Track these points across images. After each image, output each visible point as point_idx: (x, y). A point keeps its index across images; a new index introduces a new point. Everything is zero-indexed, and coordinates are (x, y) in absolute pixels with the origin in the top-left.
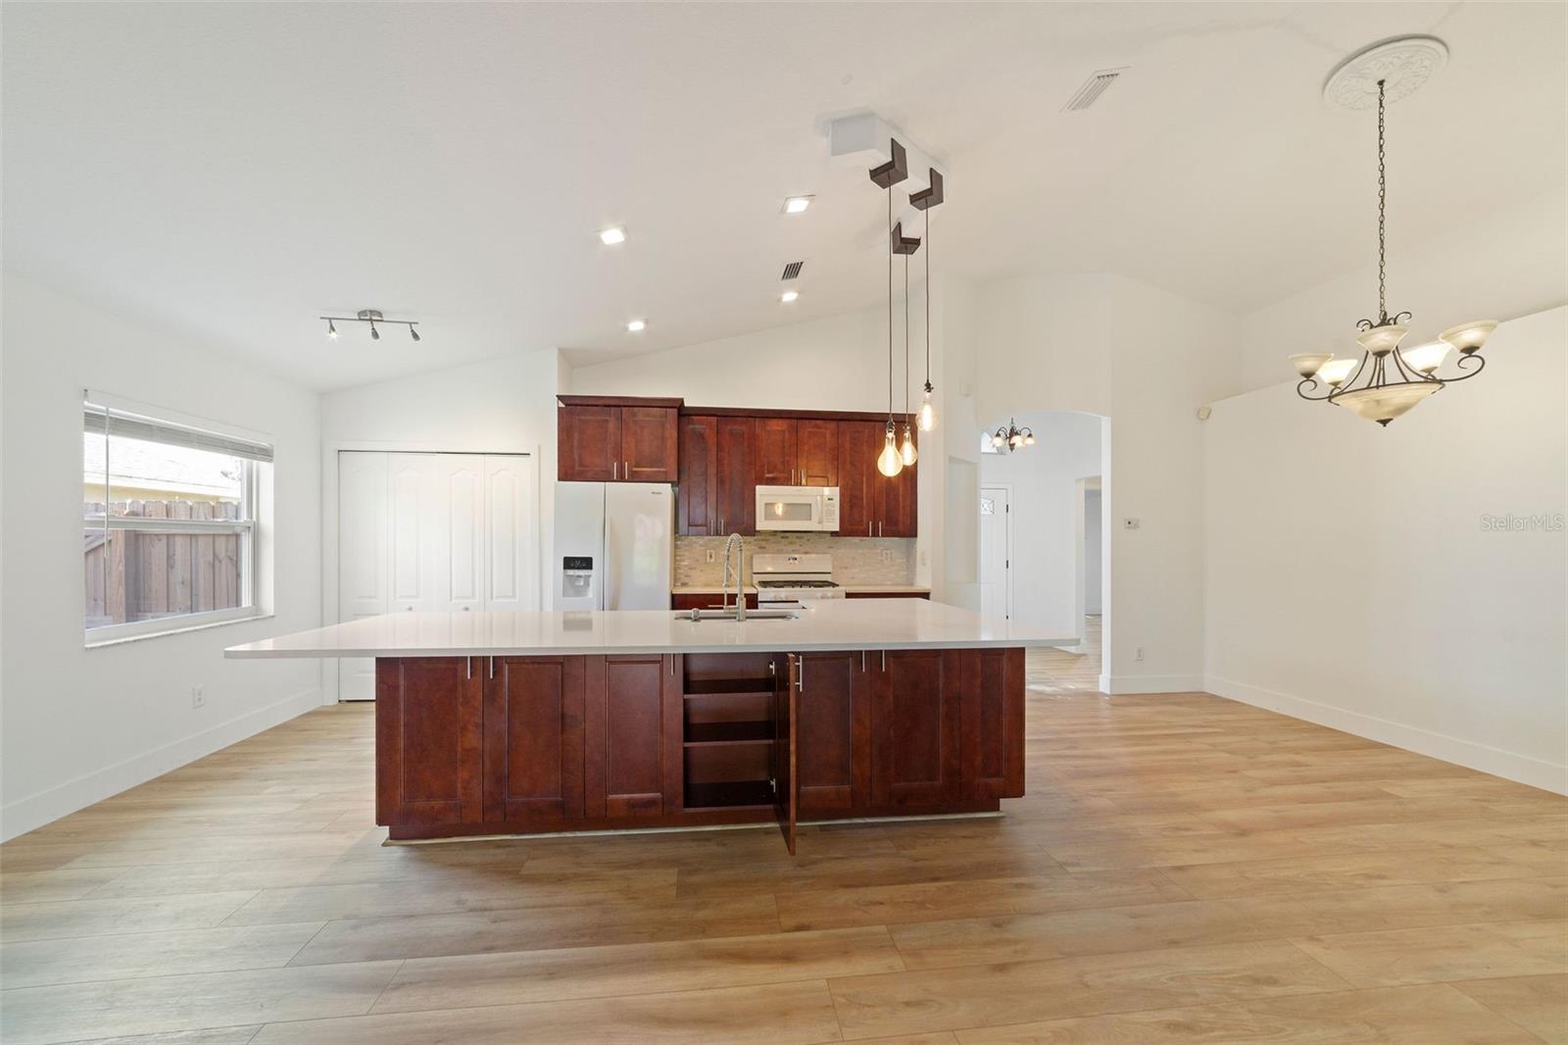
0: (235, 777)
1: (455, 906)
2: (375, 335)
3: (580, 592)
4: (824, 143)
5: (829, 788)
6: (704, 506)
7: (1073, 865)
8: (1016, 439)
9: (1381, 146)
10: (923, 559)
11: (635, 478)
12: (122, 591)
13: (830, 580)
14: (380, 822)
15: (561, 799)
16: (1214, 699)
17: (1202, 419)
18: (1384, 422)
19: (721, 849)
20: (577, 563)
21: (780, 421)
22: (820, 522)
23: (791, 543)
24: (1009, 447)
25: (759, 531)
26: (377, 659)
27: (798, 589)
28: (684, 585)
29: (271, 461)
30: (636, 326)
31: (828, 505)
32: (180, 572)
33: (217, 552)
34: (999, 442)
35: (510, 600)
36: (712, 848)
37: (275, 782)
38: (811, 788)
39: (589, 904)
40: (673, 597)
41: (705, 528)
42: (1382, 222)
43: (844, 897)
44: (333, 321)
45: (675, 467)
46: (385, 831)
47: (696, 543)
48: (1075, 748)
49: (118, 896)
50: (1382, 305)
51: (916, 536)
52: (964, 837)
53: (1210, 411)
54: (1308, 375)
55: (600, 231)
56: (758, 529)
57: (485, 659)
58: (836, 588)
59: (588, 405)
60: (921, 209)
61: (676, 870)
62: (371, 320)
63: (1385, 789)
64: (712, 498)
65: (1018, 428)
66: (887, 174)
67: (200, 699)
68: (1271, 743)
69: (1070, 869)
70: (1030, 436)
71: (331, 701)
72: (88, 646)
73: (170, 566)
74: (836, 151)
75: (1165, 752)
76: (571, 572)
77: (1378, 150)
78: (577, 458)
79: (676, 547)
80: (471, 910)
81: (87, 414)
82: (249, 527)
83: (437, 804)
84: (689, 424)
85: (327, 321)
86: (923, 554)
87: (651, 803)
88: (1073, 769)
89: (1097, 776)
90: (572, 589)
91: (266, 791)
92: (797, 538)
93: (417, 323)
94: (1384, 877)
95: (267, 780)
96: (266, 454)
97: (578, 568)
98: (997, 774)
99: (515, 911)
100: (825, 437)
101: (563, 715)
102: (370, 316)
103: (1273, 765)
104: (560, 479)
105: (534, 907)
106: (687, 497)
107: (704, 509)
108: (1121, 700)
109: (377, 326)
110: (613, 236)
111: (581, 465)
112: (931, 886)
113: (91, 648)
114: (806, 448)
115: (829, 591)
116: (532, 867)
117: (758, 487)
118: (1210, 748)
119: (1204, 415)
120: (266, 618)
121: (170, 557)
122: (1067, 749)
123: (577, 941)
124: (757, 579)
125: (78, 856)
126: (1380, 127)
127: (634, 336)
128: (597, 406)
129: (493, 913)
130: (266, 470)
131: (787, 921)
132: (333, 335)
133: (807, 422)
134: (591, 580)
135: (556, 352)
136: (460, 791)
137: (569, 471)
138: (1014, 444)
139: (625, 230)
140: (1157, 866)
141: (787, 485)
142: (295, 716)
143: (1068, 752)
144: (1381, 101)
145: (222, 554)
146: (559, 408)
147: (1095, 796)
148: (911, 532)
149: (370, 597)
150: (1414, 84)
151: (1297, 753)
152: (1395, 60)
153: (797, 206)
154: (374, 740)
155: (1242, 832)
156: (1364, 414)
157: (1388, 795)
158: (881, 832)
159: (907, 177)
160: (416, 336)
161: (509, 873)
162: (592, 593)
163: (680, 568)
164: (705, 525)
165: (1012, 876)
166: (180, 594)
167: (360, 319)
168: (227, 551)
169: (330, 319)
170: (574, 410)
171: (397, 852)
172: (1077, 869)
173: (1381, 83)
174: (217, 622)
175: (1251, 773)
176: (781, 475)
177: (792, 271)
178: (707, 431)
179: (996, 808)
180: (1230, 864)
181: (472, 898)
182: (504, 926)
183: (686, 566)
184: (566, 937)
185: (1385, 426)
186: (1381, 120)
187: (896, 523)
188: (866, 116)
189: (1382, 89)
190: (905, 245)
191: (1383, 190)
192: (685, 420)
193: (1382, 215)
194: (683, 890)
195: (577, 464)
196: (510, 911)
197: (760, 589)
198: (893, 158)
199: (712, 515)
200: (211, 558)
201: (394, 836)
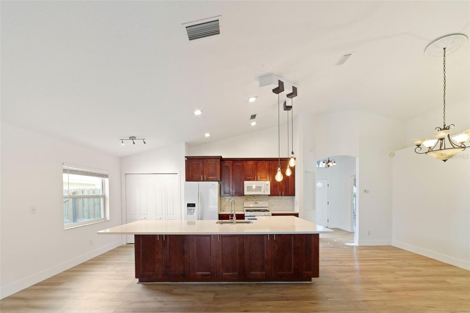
0: (101, 264)
1: (154, 300)
2: (134, 143)
3: (192, 213)
4: (258, 83)
5: (258, 273)
6: (229, 188)
7: (331, 298)
8: (330, 164)
9: (444, 70)
10: (297, 203)
11: (208, 180)
12: (72, 213)
13: (268, 210)
14: (136, 277)
15: (183, 273)
16: (394, 248)
17: (391, 157)
18: (445, 161)
19: (227, 289)
20: (191, 205)
21: (252, 162)
22: (264, 192)
23: (255, 198)
24: (327, 166)
25: (245, 195)
26: (135, 235)
27: (257, 212)
28: (223, 211)
29: (108, 178)
30: (207, 135)
31: (266, 187)
32: (86, 208)
33: (95, 202)
34: (324, 164)
35: (172, 216)
36: (225, 288)
37: (111, 265)
38: (254, 273)
39: (189, 301)
40: (219, 215)
41: (229, 194)
42: (444, 95)
43: (259, 303)
44: (123, 140)
45: (219, 176)
46: (138, 280)
47: (227, 198)
48: (341, 263)
49: (74, 293)
50: (444, 122)
51: (295, 196)
52: (299, 289)
53: (394, 154)
54: (418, 146)
55: (194, 111)
56: (245, 194)
57: (163, 235)
58: (269, 212)
59: (194, 159)
60: (291, 98)
61: (214, 294)
62: (133, 139)
63: (445, 280)
64: (231, 185)
65: (330, 160)
66: (277, 91)
67: (91, 243)
68: (409, 263)
69: (329, 299)
70: (335, 162)
71: (125, 243)
72: (65, 229)
73: (83, 206)
74: (261, 85)
75: (371, 265)
76: (189, 208)
77: (444, 71)
78: (191, 174)
79: (221, 200)
80: (159, 301)
81: (64, 169)
82: (103, 196)
83: (151, 273)
84: (224, 163)
85: (121, 140)
86: (297, 201)
87: (207, 275)
88: (339, 269)
89: (346, 272)
90: (190, 213)
91: (108, 268)
92: (257, 196)
93: (145, 139)
94: (434, 307)
95: (108, 265)
96: (106, 176)
97: (191, 207)
98: (310, 270)
99: (170, 302)
100: (266, 166)
101: (183, 250)
102: (132, 138)
103: (408, 271)
104: (186, 181)
105: (175, 302)
106: (223, 185)
107: (228, 188)
108: (361, 248)
109: (134, 141)
110: (198, 113)
111: (192, 176)
112: (286, 302)
113: (66, 230)
114: (260, 169)
115: (266, 213)
116: (175, 291)
117: (245, 182)
118: (387, 264)
119: (392, 155)
120: (108, 221)
121: (83, 204)
122: (339, 263)
123: (185, 311)
124: (245, 209)
125: (65, 283)
126: (444, 63)
127: (207, 138)
128: (196, 159)
129: (164, 302)
130: (107, 180)
131: (242, 309)
132: (123, 144)
133: (260, 161)
134: (195, 210)
135: (184, 143)
136: (156, 270)
137: (189, 178)
138: (329, 165)
139: (201, 111)
140: (357, 300)
141: (254, 181)
142: (115, 247)
143: (339, 264)
144: (444, 55)
145: (96, 202)
146: (185, 160)
147: (343, 278)
148: (293, 194)
149: (134, 215)
150: (456, 48)
151: (418, 267)
152: (449, 42)
153: (252, 100)
154: (134, 255)
155: (389, 291)
156: (438, 158)
157: (446, 282)
158: (274, 286)
159: (284, 91)
160: (145, 143)
161: (169, 292)
162: (195, 214)
163: (222, 206)
164: (229, 193)
165: (310, 300)
166: (86, 214)
167: (130, 139)
168: (97, 202)
169: (122, 140)
170: (190, 160)
171: (140, 285)
172: (331, 299)
173: (444, 49)
174: (96, 222)
175: (398, 273)
176: (252, 178)
177: (253, 117)
178: (229, 165)
179: (311, 280)
180: (382, 300)
181: (159, 298)
182: (166, 306)
183: (224, 205)
184: (182, 310)
185: (445, 162)
186: (444, 61)
187: (288, 192)
188: (270, 75)
189: (445, 51)
190: (288, 108)
191: (445, 84)
192: (223, 162)
193: (445, 92)
194: (215, 299)
195: (191, 176)
196: (169, 302)
197: (245, 212)
198: (279, 86)
199: (231, 190)
200: (93, 204)
201: (140, 281)
